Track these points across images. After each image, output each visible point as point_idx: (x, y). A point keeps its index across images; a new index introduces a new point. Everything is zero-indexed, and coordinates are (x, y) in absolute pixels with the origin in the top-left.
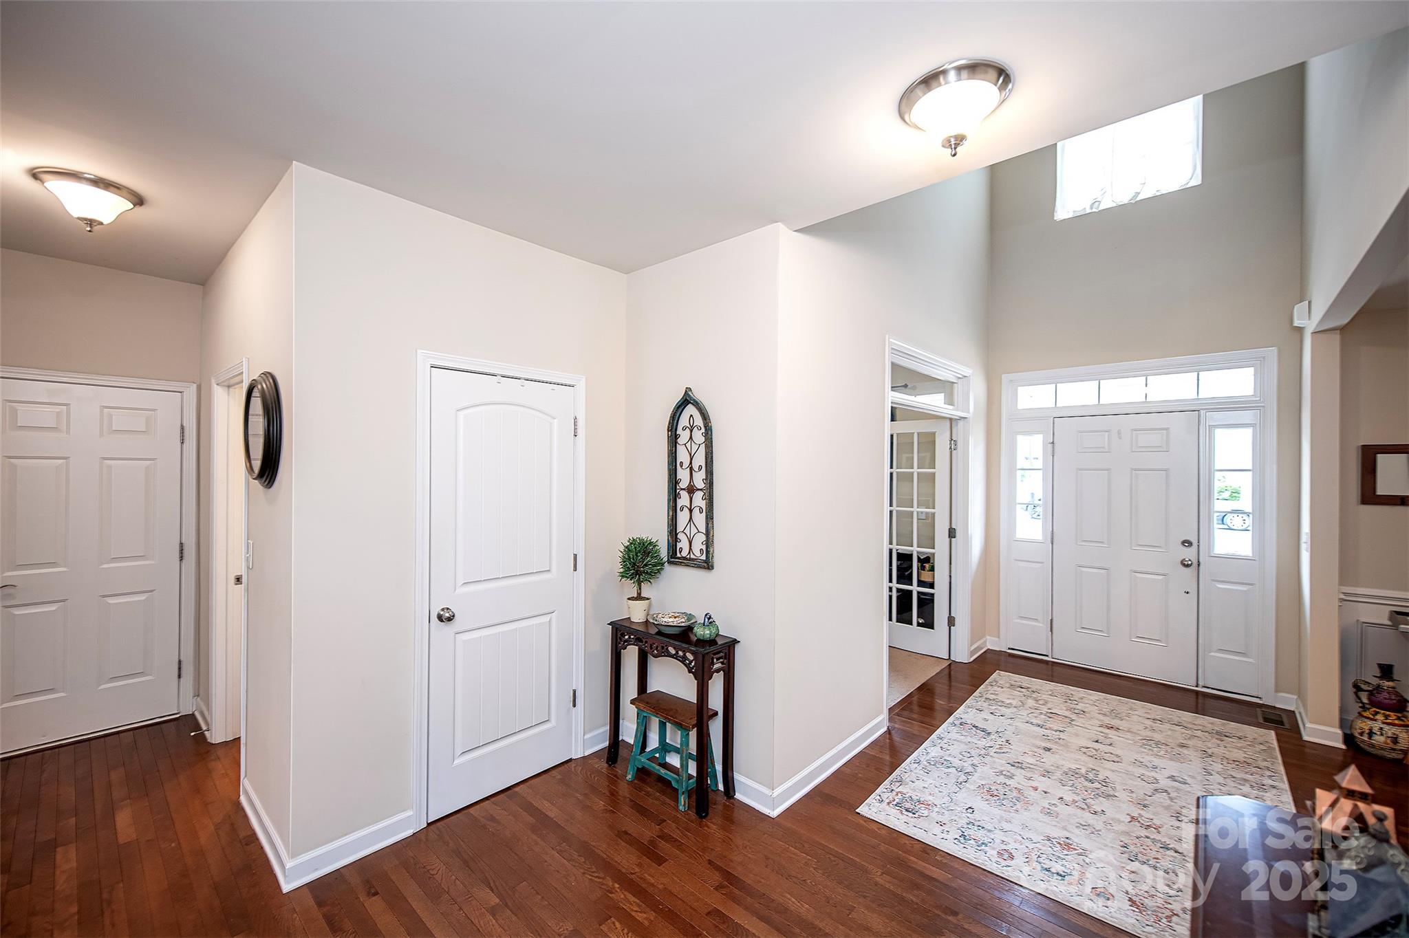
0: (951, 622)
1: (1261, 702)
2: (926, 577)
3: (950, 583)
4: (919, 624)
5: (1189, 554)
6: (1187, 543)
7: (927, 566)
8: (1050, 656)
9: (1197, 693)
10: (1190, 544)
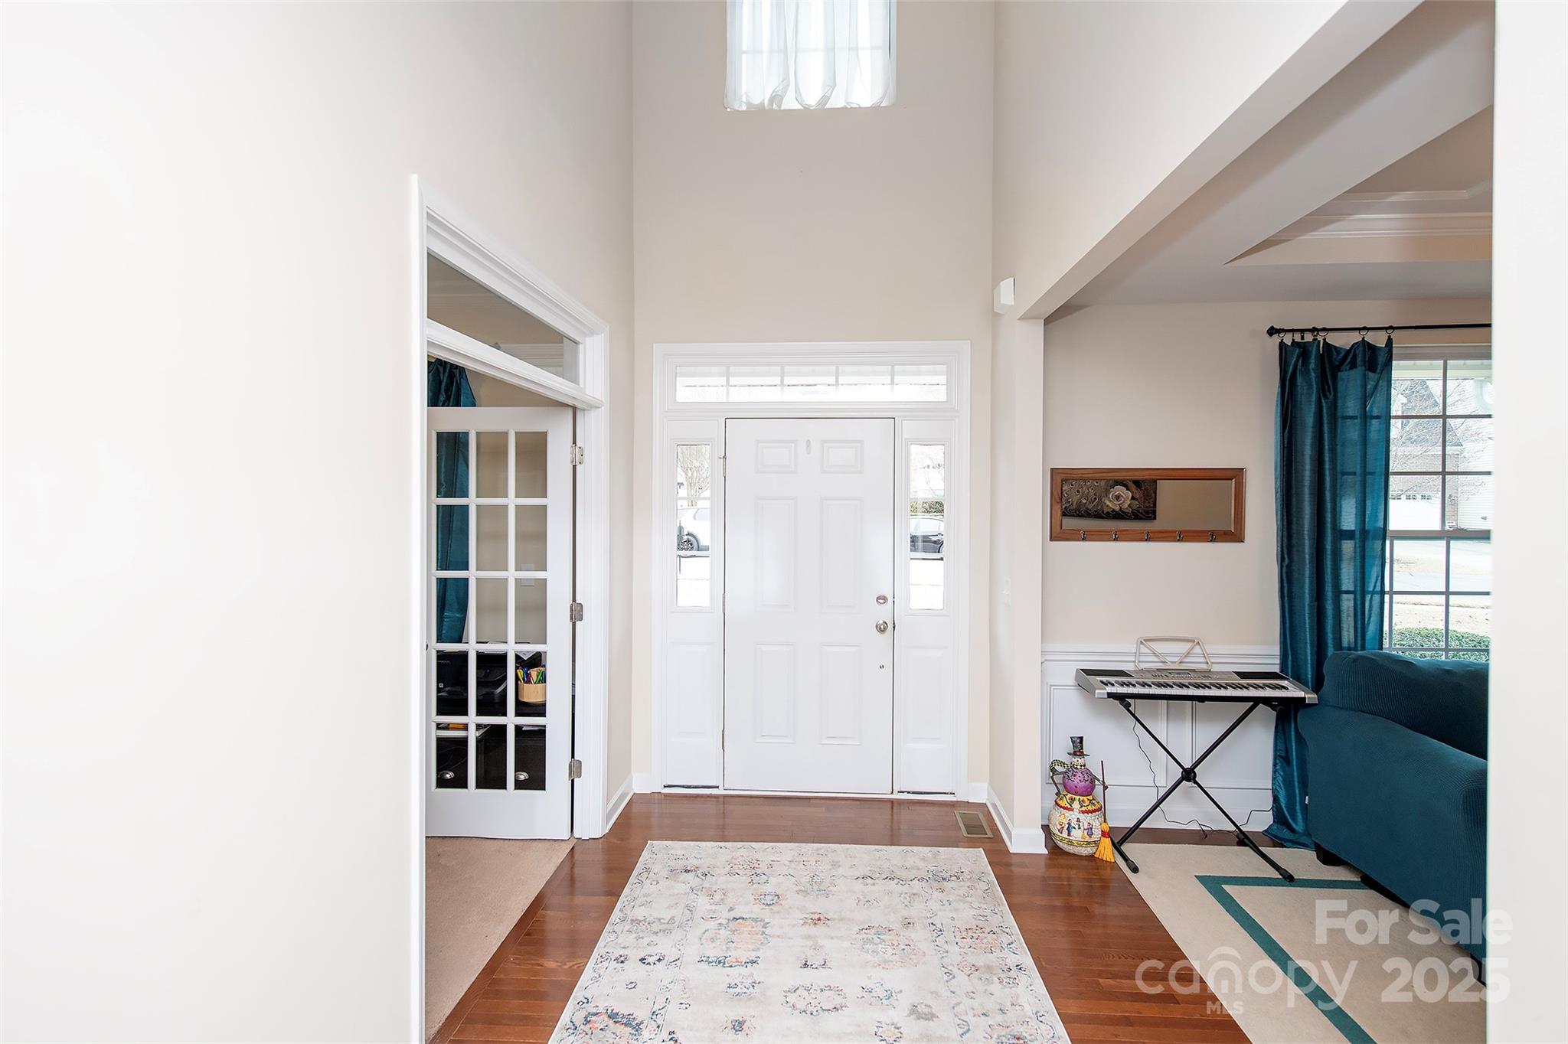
0: (575, 769)
1: (955, 799)
2: (531, 695)
3: (573, 697)
4: (519, 785)
5: (883, 613)
6: (881, 599)
7: (534, 672)
8: (721, 787)
9: (892, 802)
10: (885, 599)
